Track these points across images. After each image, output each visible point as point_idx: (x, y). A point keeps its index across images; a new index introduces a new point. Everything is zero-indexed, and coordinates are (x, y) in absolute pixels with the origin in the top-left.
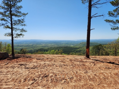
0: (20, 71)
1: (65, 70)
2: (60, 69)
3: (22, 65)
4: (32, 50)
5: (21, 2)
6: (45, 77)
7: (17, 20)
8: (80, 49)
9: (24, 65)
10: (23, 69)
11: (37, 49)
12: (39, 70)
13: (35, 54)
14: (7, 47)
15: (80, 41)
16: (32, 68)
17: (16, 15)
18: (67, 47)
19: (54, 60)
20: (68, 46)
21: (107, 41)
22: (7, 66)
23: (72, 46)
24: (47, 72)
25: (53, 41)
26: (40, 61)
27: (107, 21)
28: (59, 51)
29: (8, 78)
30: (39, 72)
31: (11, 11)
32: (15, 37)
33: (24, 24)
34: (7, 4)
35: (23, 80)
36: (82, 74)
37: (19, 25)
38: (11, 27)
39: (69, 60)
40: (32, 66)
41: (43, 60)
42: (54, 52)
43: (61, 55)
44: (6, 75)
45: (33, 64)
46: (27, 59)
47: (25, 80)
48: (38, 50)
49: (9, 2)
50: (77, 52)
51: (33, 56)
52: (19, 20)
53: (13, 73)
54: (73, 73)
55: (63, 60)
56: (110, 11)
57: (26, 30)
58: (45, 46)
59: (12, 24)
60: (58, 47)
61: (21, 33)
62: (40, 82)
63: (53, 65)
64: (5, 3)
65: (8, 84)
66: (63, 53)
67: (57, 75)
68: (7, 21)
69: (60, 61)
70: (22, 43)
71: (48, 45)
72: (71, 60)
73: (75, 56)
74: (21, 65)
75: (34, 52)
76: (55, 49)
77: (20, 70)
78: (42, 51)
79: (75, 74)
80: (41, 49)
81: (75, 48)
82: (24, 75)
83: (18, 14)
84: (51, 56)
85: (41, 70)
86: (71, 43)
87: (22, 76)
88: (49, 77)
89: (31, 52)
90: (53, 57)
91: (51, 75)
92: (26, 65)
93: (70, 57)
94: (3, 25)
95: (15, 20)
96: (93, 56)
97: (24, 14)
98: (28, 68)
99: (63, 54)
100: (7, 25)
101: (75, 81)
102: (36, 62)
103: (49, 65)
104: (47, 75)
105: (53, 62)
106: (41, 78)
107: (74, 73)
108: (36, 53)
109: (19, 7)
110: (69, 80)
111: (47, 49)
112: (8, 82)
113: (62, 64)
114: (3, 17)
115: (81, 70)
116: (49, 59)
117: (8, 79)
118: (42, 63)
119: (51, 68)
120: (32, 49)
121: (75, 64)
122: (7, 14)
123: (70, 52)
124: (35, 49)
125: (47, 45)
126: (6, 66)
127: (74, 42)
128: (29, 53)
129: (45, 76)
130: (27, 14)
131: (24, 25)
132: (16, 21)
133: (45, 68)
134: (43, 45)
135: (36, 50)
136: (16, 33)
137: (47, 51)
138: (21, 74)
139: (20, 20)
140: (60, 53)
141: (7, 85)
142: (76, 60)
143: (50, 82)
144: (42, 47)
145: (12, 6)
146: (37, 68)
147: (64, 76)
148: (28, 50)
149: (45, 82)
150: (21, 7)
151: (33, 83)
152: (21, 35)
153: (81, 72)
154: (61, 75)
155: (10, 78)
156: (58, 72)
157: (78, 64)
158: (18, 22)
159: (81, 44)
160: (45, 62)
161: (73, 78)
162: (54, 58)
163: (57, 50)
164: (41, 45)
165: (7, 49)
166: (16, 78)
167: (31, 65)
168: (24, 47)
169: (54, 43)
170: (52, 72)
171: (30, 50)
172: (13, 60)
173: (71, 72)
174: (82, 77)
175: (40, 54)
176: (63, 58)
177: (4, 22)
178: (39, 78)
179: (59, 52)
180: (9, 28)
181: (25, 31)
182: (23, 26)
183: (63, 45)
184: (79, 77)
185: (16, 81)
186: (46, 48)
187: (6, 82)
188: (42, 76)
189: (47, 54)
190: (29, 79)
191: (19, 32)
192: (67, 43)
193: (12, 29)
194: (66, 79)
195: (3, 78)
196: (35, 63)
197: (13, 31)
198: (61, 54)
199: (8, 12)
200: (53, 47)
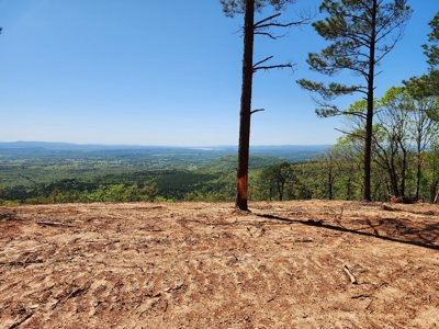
1: (158, 261)
2: (139, 258)
4: (21, 187)
6: (74, 295)
8: (221, 180)
11: (47, 181)
12: (49, 271)
13: (37, 203)
15: (221, 152)
16: (12, 264)
18: (174, 172)
19: (115, 225)
20: (179, 168)
21: (305, 152)
23: (192, 168)
24: (80, 275)
25: (120, 151)
26: (55, 230)
27: (305, 84)
28: (141, 186)
30: (47, 279)
36: (221, 267)
39: (178, 221)
40: (17, 256)
41: (67, 226)
42: (123, 192)
43: (149, 205)
45: (20, 248)
48: (52, 185)
50: (210, 189)
51: (27, 211)
54: (186, 269)
55: (152, 222)
56: (313, 52)
58: (82, 168)
60: (140, 174)
62: (47, 318)
63: (111, 245)
66: (159, 194)
67: (124, 281)
69: (142, 226)
71: (96, 166)
72: (183, 221)
73: (200, 204)
75: (33, 194)
76: (126, 179)
78: (70, 188)
79: (194, 271)
80: (66, 181)
81: (202, 175)
84: (105, 209)
85: (56, 268)
86: (191, 157)
88: (90, 293)
89: (20, 196)
90: (115, 212)
91: (97, 284)
93: (185, 209)
96: (263, 204)
99: (160, 198)
101: (192, 296)
102: (37, 237)
103: (92, 247)
104: (82, 286)
105: (110, 233)
106: (56, 301)
107: (191, 267)
108: (43, 199)
110: (168, 296)
111: (92, 182)
113: (149, 238)
115: (218, 254)
116: (96, 221)
118: (65, 238)
119: (101, 257)
120: (25, 183)
121: (198, 236)
123: (184, 191)
124: (38, 181)
125: (93, 165)
127: (200, 153)
128: (8, 199)
129: (74, 290)
133: (77, 258)
134: (75, 164)
135: (43, 185)
137: (91, 187)
140: (146, 196)
142: (203, 220)
143: (92, 312)
144: (71, 171)
146: (40, 261)
147: (151, 284)
148: (2, 186)
149: (70, 314)
151: (14, 326)
153: (216, 260)
154: (141, 280)
156: (130, 272)
157: (206, 235)
159: (225, 163)
160: (79, 236)
161: (185, 287)
162: (118, 214)
163: (135, 186)
164: (63, 167)
167: (10, 251)
169: (123, 157)
170: (103, 273)
171: (12, 185)
173: (182, 264)
174: (220, 280)
175: (61, 201)
176: (155, 213)
178: (45, 301)
179: (143, 194)
183: (160, 166)
184: (207, 282)
186: (89, 178)
188: (60, 292)
189: (93, 201)
192: (173, 159)
194: (159, 295)
196: (31, 242)
198: (152, 199)
200: (119, 172)
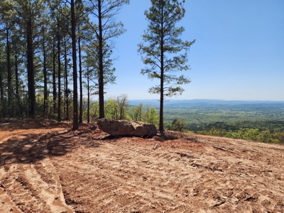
0: (183, 168)
3: (185, 155)
4: (195, 124)
5: (183, 19)
6: (248, 200)
7: (172, 59)
9: (189, 157)
10: (188, 166)
11: (208, 121)
12: (228, 178)
14: (150, 114)
16: (206, 168)
17: (170, 49)
22: (157, 151)
24: (249, 187)
25: (255, 105)
26: (224, 153)
28: (272, 132)
29: (162, 177)
30: (228, 183)
31: (162, 43)
32: (167, 95)
33: (186, 66)
34: (156, 30)
35: (192, 190)
37: (176, 69)
38: (160, 74)
40: (207, 164)
41: (230, 151)
42: (257, 134)
43: (279, 147)
44: (158, 171)
45: (207, 159)
46: (193, 144)
47: (197, 192)
48: (210, 125)
49: (160, 25)
51: (202, 138)
52: (176, 59)
53: (171, 171)
57: (188, 79)
58: (228, 115)
59: (162, 69)
60: (271, 122)
61: (178, 86)
62: (234, 209)
64: (154, 28)
65: (164, 189)
68: (154, 63)
70: (176, 108)
71: (237, 115)
74: (183, 155)
75: (200, 129)
76: (261, 126)
77: (181, 167)
78: (220, 127)
80: (218, 123)
82: (192, 180)
83: (175, 46)
84: (249, 145)
85: (232, 178)
87: (188, 181)
88: (259, 203)
89: (194, 128)
90: (257, 148)
91: (263, 198)
92: (192, 157)
94: (147, 71)
95: (168, 59)
97: (187, 44)
98: (198, 166)
100: (155, 71)
102: (215, 155)
103: (251, 171)
104: (252, 195)
105: (262, 164)
106: (237, 200)
108: (205, 132)
109: (178, 31)
111: (234, 125)
112: (164, 186)
114: (149, 57)
116: (249, 153)
117: (162, 181)
118: (232, 160)
119: (261, 180)
120: (196, 122)
122: (155, 50)
124: (203, 121)
125: (235, 114)
126: (154, 151)
128: (189, 130)
129: (248, 197)
130: (193, 42)
131: (186, 68)
132: (170, 61)
133: (243, 175)
134: (224, 113)
135: (206, 124)
136: (169, 86)
137: (234, 128)
138: (186, 177)
139: (178, 59)
140: (277, 140)
141: (162, 191)
144: (221, 117)
145: (166, 30)
146: (221, 171)
148: (187, 123)
150: (181, 30)
151: (216, 205)
152: (177, 89)
155: (167, 179)
158: (173, 63)
160: (241, 160)
162: (260, 151)
163: (268, 131)
164: (217, 114)
165: (150, 117)
166: (177, 182)
167: (203, 160)
168: (178, 116)
169: (257, 109)
170: (265, 191)
171: (191, 123)
172: (166, 142)
177: (149, 66)
178: (230, 196)
179: (273, 137)
180: (157, 76)
181: (186, 81)
182: (183, 70)
185: (178, 189)
186: (232, 122)
187: (159, 186)
188: (238, 194)
190: (204, 191)
191: (174, 84)
193: (162, 77)
195: (152, 175)
196: (212, 157)
197: (164, 83)
198: (282, 142)
199: (158, 45)
200: (254, 120)
